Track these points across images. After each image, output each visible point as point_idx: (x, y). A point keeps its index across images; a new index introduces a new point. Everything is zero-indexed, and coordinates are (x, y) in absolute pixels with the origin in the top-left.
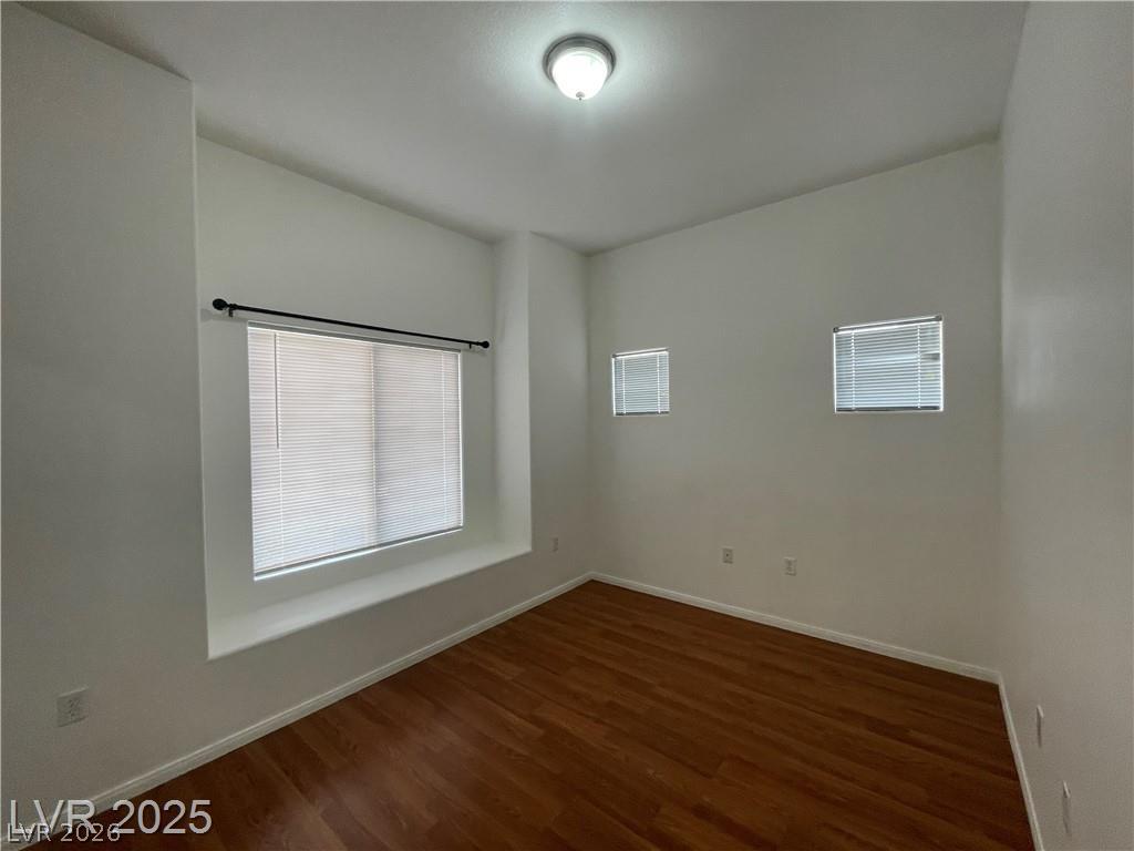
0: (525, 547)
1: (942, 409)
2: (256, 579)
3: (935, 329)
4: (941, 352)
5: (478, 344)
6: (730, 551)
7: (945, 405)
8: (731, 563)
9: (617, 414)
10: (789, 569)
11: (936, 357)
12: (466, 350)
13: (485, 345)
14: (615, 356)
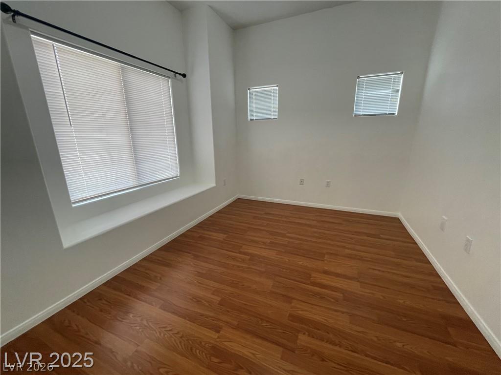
0: (212, 184)
1: (396, 115)
2: (73, 206)
3: (399, 78)
4: (400, 89)
5: (180, 74)
6: (303, 179)
7: (398, 112)
8: (303, 184)
9: (250, 120)
10: (328, 185)
11: (398, 91)
12: (172, 78)
13: (184, 76)
14: (249, 89)
